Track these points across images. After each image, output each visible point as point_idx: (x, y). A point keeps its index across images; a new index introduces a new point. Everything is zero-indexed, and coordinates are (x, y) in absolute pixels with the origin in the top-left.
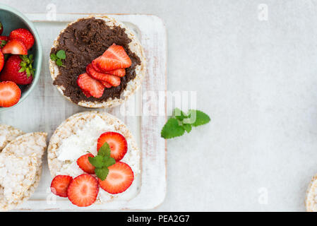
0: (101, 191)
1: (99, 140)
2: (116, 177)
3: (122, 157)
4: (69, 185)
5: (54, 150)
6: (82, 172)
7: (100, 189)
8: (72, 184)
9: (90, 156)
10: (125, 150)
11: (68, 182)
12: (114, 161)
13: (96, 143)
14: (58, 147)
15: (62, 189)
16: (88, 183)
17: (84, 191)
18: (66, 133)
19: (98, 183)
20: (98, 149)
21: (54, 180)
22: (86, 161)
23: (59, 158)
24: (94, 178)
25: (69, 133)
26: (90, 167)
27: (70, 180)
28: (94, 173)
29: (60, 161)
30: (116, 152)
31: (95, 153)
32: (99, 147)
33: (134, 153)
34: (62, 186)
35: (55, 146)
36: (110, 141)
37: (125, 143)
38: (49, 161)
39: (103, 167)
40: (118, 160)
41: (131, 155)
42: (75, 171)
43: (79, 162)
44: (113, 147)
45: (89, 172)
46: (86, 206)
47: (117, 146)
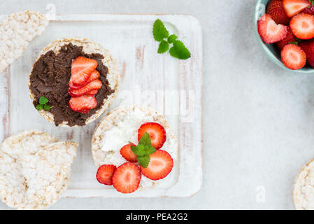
0: (144, 178)
1: (139, 130)
2: (156, 164)
3: (162, 145)
4: (113, 174)
5: (97, 142)
6: (125, 161)
7: (143, 176)
8: (116, 173)
9: (132, 146)
10: (164, 138)
11: (112, 171)
12: (155, 150)
13: (137, 133)
14: (101, 139)
15: (107, 177)
16: (131, 171)
17: (127, 178)
18: (107, 126)
19: (141, 171)
20: (139, 139)
21: (99, 169)
22: (129, 150)
23: (103, 149)
24: (136, 166)
25: (110, 125)
26: (132, 156)
27: (114, 169)
28: (136, 161)
29: (103, 152)
30: (155, 141)
31: (136, 143)
32: (139, 137)
33: (172, 141)
34: (106, 175)
35: (98, 138)
36: (150, 131)
37: (164, 132)
38: (93, 152)
39: (144, 156)
40: (158, 148)
41: (170, 143)
42: (118, 161)
43: (122, 152)
44: (152, 137)
45: (131, 161)
46: (130, 193)
47: (157, 135)
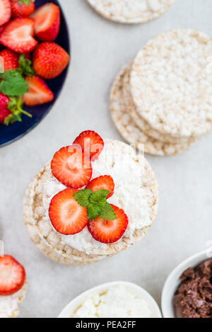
0: (62, 187)
1: (122, 211)
2: (71, 210)
3: (89, 230)
6: (94, 176)
7: (65, 188)
10: (98, 237)
13: (120, 207)
16: (77, 177)
20: (112, 205)
32: (114, 208)
37: (106, 242)
40: (88, 224)
41: (87, 241)
44: (107, 223)
45: (90, 184)
46: (52, 161)
47: (106, 231)
